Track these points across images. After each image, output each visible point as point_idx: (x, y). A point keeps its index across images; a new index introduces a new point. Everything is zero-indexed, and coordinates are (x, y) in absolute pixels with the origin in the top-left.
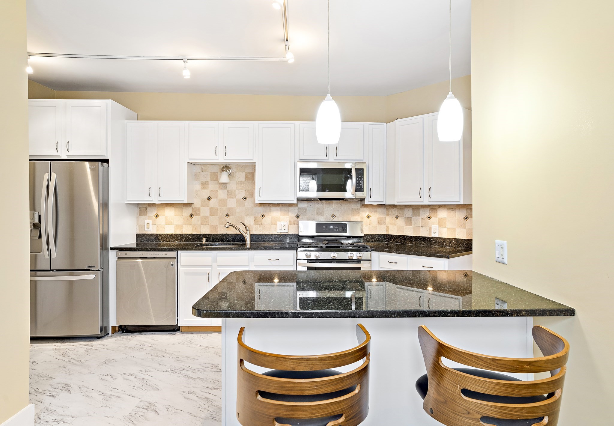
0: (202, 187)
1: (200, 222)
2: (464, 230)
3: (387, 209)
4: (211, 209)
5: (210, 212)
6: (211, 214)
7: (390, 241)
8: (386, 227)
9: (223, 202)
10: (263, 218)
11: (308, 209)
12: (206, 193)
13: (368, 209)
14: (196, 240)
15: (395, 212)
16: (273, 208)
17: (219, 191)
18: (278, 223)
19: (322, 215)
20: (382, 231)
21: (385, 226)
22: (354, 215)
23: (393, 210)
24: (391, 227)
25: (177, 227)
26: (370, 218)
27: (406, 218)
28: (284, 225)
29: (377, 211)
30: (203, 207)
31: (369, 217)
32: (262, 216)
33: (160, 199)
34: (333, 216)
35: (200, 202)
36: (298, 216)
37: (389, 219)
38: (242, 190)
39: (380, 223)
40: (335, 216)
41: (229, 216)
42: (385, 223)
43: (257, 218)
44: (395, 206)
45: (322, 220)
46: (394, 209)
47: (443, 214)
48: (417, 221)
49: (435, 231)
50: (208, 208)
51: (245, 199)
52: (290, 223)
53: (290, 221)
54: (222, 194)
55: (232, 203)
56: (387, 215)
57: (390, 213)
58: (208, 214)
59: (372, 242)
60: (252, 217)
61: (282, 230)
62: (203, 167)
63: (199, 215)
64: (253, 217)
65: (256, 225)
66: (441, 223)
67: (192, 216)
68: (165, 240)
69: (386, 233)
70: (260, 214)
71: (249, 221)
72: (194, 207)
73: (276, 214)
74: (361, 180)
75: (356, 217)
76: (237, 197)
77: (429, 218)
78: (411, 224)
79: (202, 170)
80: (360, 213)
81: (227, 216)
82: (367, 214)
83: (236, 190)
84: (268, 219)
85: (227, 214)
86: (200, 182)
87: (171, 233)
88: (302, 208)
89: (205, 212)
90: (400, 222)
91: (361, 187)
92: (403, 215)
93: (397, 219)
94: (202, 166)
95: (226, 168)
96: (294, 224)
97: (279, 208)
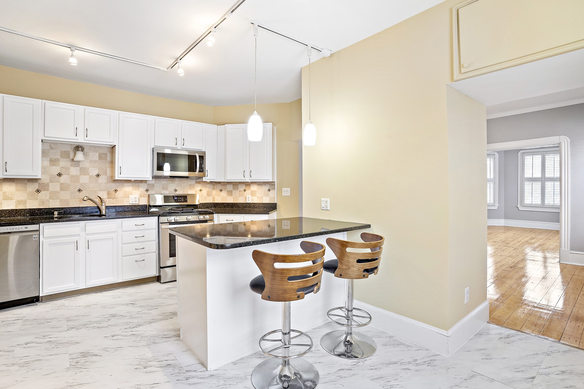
0: (52, 164)
1: (48, 197)
2: (268, 197)
3: (214, 185)
4: (61, 184)
5: (61, 187)
6: (62, 189)
7: (216, 207)
8: (212, 198)
9: (74, 178)
10: (116, 192)
11: (155, 184)
12: (56, 170)
13: (200, 185)
14: (44, 214)
15: (219, 187)
16: (125, 184)
17: (71, 168)
18: (130, 196)
19: (167, 189)
20: (210, 200)
21: (212, 197)
22: (190, 189)
23: (218, 186)
24: (216, 197)
25: (19, 202)
26: (202, 192)
27: (228, 191)
28: (136, 198)
29: (206, 187)
30: (53, 182)
31: (201, 190)
32: (116, 191)
34: (175, 190)
35: (49, 178)
36: (147, 190)
37: (214, 192)
38: (95, 168)
39: (208, 195)
40: (177, 190)
41: (82, 191)
42: (212, 195)
43: (110, 193)
44: (219, 183)
45: (167, 193)
46: (219, 185)
47: (254, 188)
48: (236, 193)
49: (249, 199)
50: (59, 184)
51: (98, 176)
52: (141, 196)
53: (140, 195)
54: (74, 171)
55: (84, 179)
56: (214, 189)
57: (215, 188)
58: (59, 190)
59: (204, 208)
60: (105, 191)
61: (134, 202)
62: (53, 146)
63: (47, 190)
64: (106, 191)
65: (110, 199)
66: (253, 194)
67: (38, 191)
68: (2, 216)
69: (212, 202)
70: (113, 189)
71: (104, 196)
72: (41, 182)
73: (128, 189)
74: (202, 164)
75: (192, 191)
76: (90, 174)
77: (245, 190)
78: (232, 195)
79: (51, 148)
80: (195, 187)
81: (80, 190)
82: (200, 188)
83: (90, 168)
84: (120, 193)
85: (79, 189)
86: (49, 159)
87: (11, 209)
88: (151, 184)
89: (54, 187)
90: (224, 194)
91: (202, 169)
92: (225, 189)
93: (221, 192)
94: (51, 144)
95: (78, 148)
96: (144, 197)
97: (131, 184)
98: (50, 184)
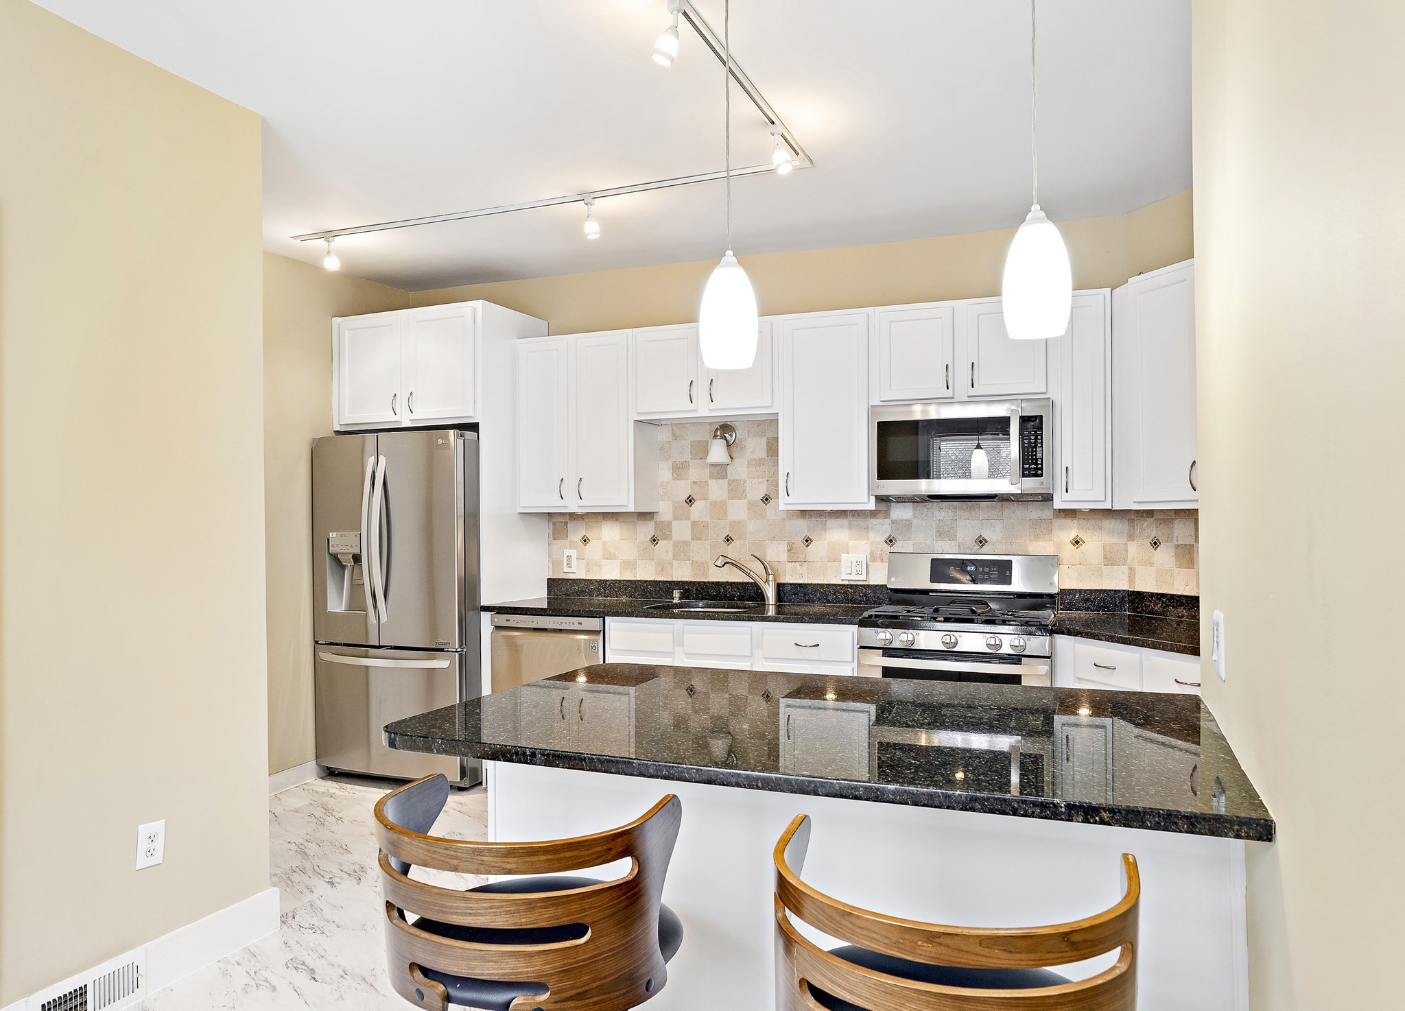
0: (676, 475)
1: (670, 554)
3: (1131, 521)
4: (694, 524)
5: (692, 530)
6: (695, 537)
7: (1138, 608)
8: (1127, 572)
9: (719, 509)
10: (807, 546)
11: (915, 522)
12: (683, 489)
13: (1076, 522)
14: (662, 596)
15: (1150, 529)
16: (831, 522)
17: (710, 482)
18: (844, 556)
19: (952, 538)
20: (1117, 581)
21: (1125, 569)
22: (1036, 538)
23: (1145, 524)
24: (1140, 570)
25: (627, 565)
26: (1083, 547)
27: (1177, 547)
28: (858, 563)
29: (1101, 528)
30: (678, 519)
31: (1077, 542)
32: (807, 541)
33: (582, 503)
34: (981, 542)
35: (671, 510)
36: (891, 541)
37: (1135, 550)
38: (760, 480)
39: (1110, 559)
40: (986, 541)
41: (733, 541)
42: (1125, 560)
43: (794, 546)
44: (1150, 513)
45: (949, 551)
46: (1148, 522)
50: (688, 523)
51: (767, 499)
52: (873, 557)
53: (872, 554)
54: (717, 490)
55: (738, 510)
56: (1131, 537)
57: (1137, 532)
58: (688, 538)
59: (1088, 609)
60: (782, 542)
61: (853, 573)
62: (677, 431)
63: (668, 537)
64: (786, 542)
65: (793, 563)
67: (654, 540)
68: (601, 594)
69: (1127, 588)
70: (801, 537)
71: (776, 553)
72: (658, 520)
73: (837, 535)
74: (1035, 447)
75: (1042, 544)
76: (749, 497)
79: (675, 437)
80: (1054, 531)
81: (728, 539)
82: (1073, 535)
83: (748, 481)
84: (818, 549)
85: (727, 536)
86: (671, 463)
87: (614, 579)
88: (901, 520)
89: (682, 531)
90: (1163, 557)
91: (1036, 464)
92: (1170, 538)
93: (1155, 549)
94: (675, 428)
95: (725, 429)
96: (882, 561)
97: (845, 522)
98: (675, 523)
